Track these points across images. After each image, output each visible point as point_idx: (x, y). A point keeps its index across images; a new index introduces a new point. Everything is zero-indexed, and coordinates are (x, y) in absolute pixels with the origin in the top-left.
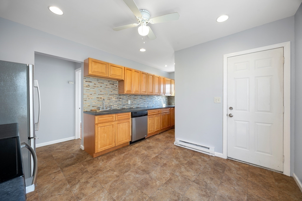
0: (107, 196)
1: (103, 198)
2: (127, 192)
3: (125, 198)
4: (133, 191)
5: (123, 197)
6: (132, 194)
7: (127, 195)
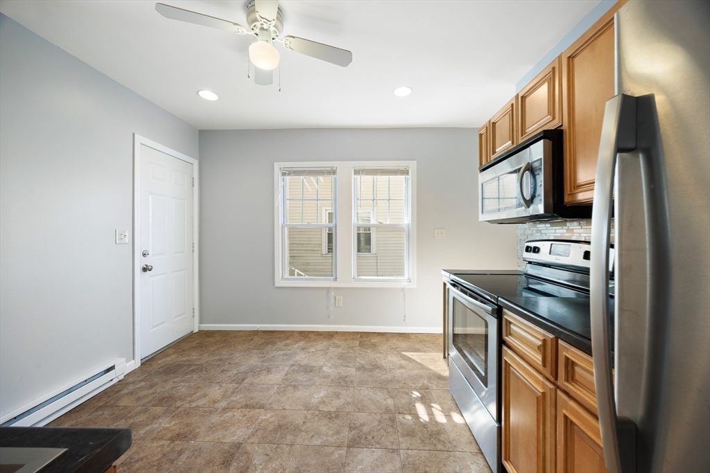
0: (351, 465)
1: (360, 467)
2: (318, 443)
3: (333, 435)
4: (310, 436)
5: (332, 439)
6: (318, 434)
7: (325, 438)
